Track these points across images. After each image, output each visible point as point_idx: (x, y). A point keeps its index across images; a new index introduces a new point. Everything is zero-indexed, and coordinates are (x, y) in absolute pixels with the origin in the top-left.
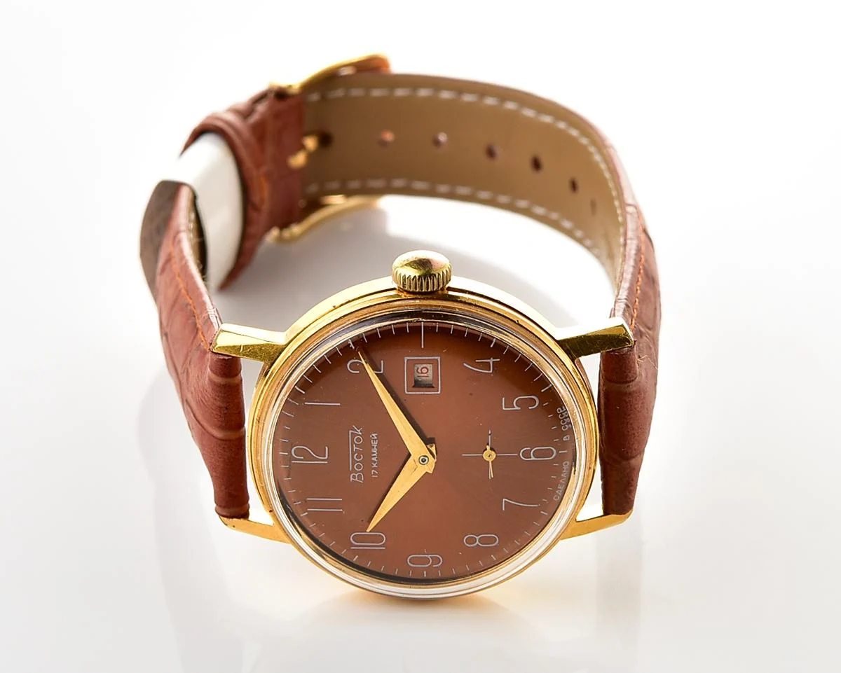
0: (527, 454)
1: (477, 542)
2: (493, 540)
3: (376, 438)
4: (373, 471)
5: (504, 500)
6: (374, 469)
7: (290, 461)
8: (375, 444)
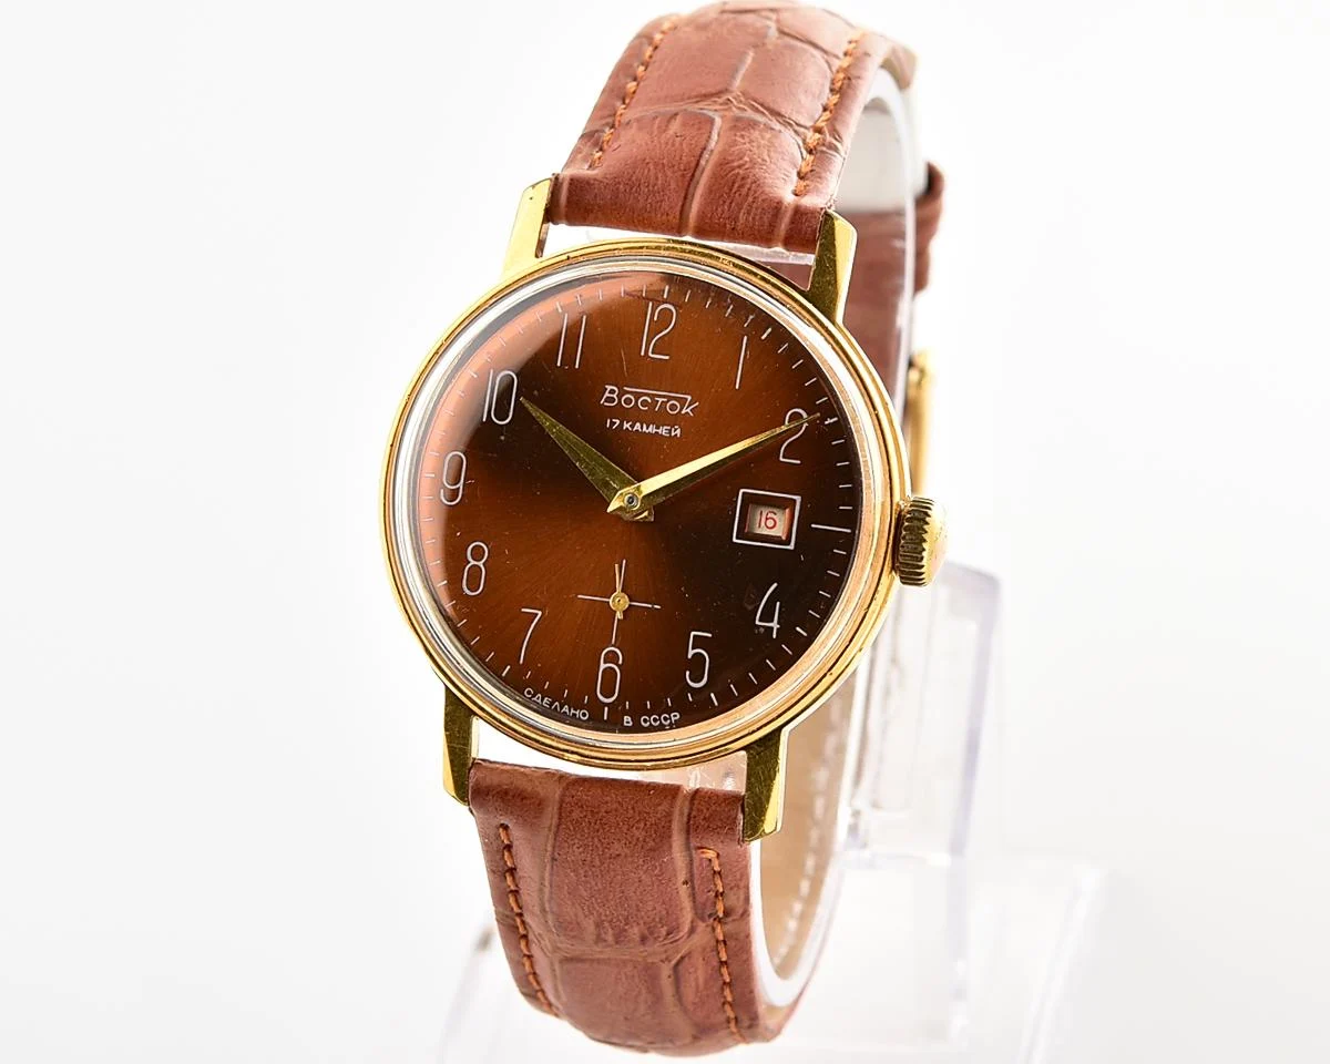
0: (611, 657)
1: (473, 562)
2: (473, 586)
3: (673, 434)
4: (618, 422)
5: (540, 613)
6: (621, 424)
7: (651, 300)
8: (663, 431)
